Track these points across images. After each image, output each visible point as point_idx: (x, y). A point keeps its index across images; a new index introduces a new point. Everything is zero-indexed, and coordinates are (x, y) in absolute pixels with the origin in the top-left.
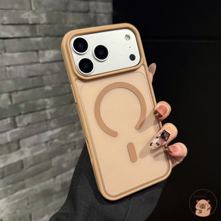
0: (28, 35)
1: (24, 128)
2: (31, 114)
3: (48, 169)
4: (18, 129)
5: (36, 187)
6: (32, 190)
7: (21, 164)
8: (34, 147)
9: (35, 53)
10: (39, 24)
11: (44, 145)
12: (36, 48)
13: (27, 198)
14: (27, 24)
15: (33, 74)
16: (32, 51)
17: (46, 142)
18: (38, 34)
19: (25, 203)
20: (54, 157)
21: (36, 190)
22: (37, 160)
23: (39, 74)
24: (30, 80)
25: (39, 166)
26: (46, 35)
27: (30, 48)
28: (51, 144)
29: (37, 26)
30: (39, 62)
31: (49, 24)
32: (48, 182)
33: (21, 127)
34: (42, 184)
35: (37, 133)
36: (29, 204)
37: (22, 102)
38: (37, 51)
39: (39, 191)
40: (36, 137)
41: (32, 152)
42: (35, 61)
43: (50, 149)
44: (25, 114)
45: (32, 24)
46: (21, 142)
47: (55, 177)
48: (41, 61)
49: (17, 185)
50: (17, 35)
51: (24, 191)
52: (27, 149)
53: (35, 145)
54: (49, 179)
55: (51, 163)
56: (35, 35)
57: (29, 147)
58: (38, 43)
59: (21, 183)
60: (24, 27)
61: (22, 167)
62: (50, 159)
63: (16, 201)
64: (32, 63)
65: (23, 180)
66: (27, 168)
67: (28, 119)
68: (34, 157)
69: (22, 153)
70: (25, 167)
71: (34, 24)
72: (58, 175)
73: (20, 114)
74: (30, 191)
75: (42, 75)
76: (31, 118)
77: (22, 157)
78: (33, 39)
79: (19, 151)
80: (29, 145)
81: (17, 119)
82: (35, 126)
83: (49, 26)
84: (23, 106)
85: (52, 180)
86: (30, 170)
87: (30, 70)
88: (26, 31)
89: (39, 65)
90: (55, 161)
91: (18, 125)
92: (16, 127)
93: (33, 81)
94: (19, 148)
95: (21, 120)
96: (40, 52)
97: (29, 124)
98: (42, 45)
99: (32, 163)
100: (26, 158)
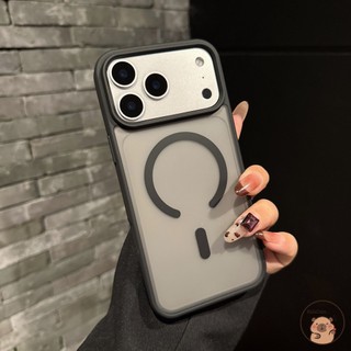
0: (58, 44)
1: (51, 198)
2: (62, 175)
3: (88, 264)
4: (41, 200)
5: (69, 293)
6: (64, 299)
7: (46, 257)
8: (67, 229)
9: (68, 73)
10: (75, 26)
11: (82, 224)
12: (71, 66)
13: (56, 312)
14: (57, 26)
15: (66, 108)
16: (64, 70)
17: (86, 220)
18: (74, 43)
19: (53, 320)
20: (98, 243)
21: (70, 298)
22: (71, 250)
23: (75, 109)
24: (62, 117)
25: (75, 258)
26: (86, 45)
27: (60, 66)
28: (93, 223)
29: (72, 30)
30: (74, 89)
31: (91, 26)
32: (88, 285)
33: (46, 196)
34: (79, 288)
35: (73, 206)
36: (58, 321)
37: (48, 155)
38: (72, 71)
39: (75, 299)
40: (70, 211)
41: (64, 237)
42: (69, 87)
43: (92, 231)
44: (52, 175)
45: (64, 26)
46: (46, 220)
47: (99, 276)
48: (78, 87)
49: (41, 291)
50: (39, 43)
51: (51, 300)
52: (55, 232)
53: (68, 224)
54: (90, 279)
55: (93, 254)
56: (68, 44)
57: (59, 229)
58: (73, 57)
59: (46, 288)
60: (51, 30)
61: (49, 261)
62: (92, 247)
63: (38, 317)
64: (63, 91)
65: (49, 282)
66: (56, 264)
67: (57, 183)
68: (68, 244)
69: (48, 239)
70: (53, 261)
71: (67, 26)
72: (103, 273)
73: (45, 175)
74: (60, 300)
75: (79, 111)
76: (62, 181)
77: (49, 246)
78: (65, 51)
79: (43, 236)
80: (58, 225)
81: (40, 183)
82: (70, 193)
83: (91, 29)
84: (49, 161)
85: (94, 281)
86: (60, 265)
87: (61, 101)
88: (55, 37)
89: (75, 93)
90: (99, 250)
91: (42, 193)
92: (39, 196)
93: (66, 119)
94: (43, 230)
95: (46, 185)
96: (76, 72)
97: (59, 191)
98: (79, 60)
99: (63, 254)
100: (53, 247)
